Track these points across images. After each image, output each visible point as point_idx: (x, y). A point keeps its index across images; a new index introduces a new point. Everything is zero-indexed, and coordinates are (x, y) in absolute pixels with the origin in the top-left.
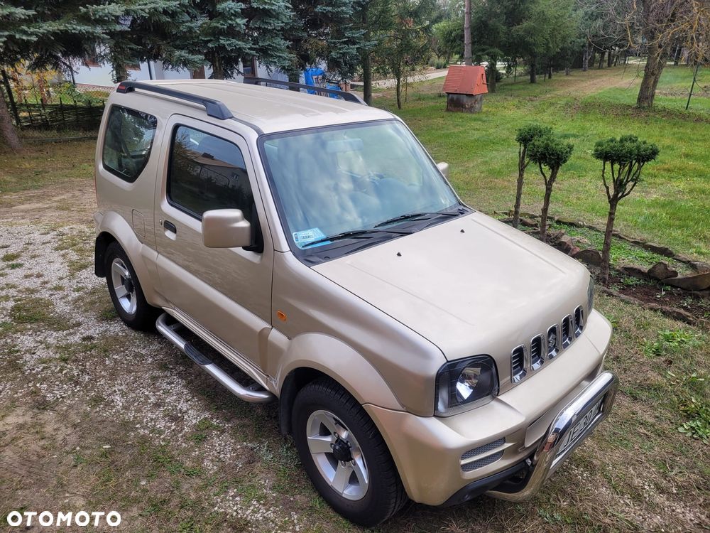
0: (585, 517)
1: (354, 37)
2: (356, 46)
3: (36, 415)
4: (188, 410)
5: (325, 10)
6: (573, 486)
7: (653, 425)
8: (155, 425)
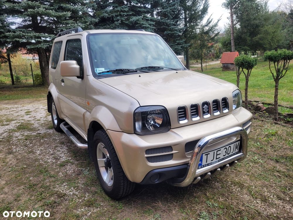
0: (232, 206)
1: (180, 43)
2: (180, 46)
3: (6, 155)
4: (63, 156)
5: (168, 33)
6: (230, 193)
7: (284, 172)
8: (47, 161)
